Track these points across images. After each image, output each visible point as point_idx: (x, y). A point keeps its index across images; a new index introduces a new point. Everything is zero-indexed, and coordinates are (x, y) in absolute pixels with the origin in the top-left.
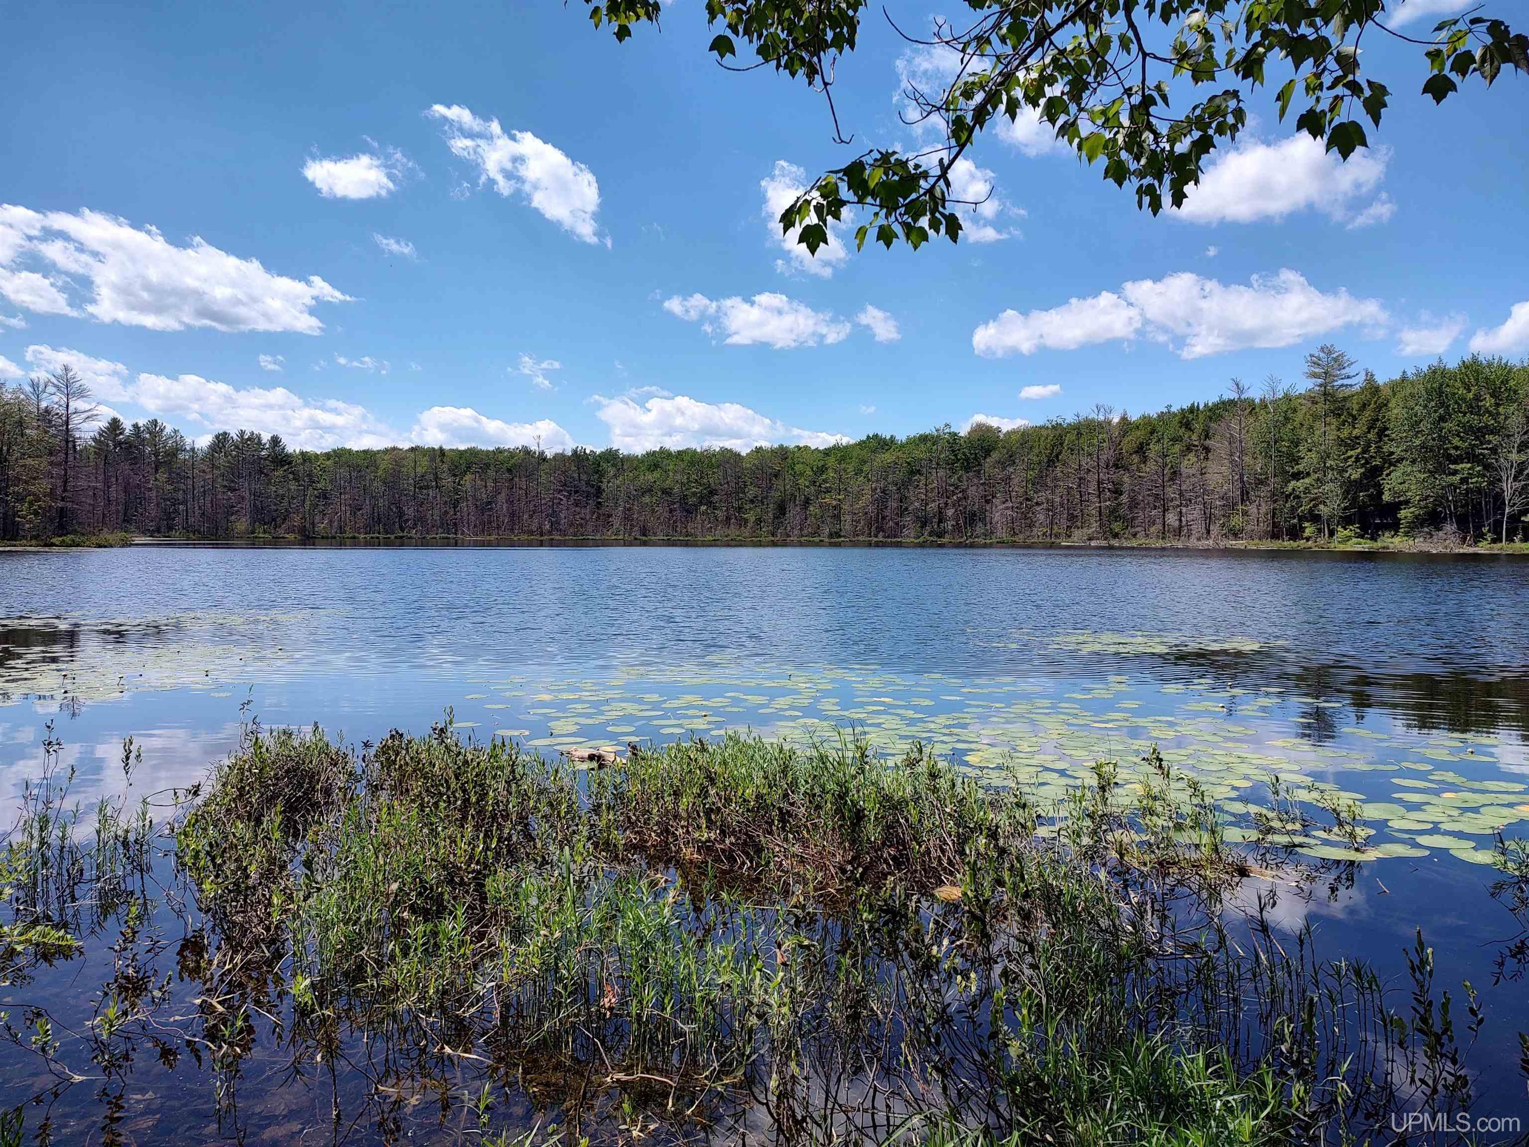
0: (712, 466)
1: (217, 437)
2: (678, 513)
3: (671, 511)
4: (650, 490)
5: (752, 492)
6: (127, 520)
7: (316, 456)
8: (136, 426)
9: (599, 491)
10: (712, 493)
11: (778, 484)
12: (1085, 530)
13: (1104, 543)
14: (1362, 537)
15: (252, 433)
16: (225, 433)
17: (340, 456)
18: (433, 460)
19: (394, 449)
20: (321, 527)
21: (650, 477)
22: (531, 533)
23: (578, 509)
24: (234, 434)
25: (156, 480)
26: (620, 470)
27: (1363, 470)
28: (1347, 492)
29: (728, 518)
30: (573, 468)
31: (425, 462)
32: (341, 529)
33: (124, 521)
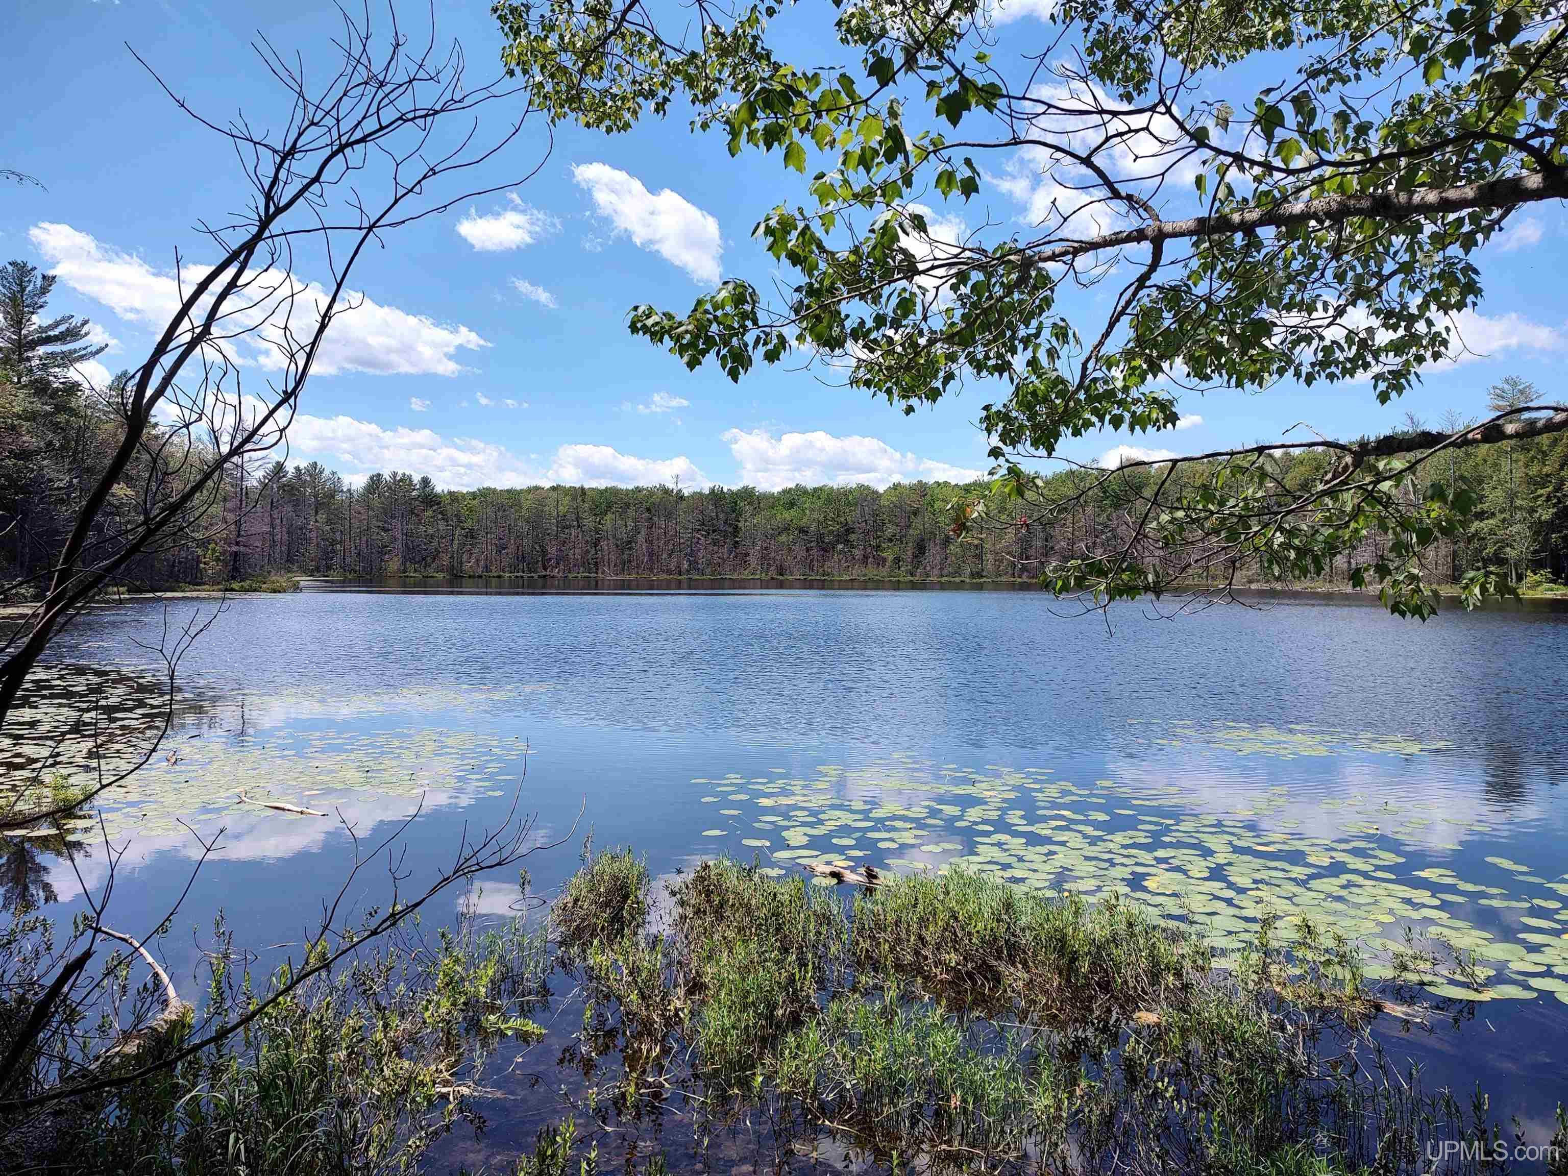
0: (849, 504)
1: (371, 478)
2: (814, 552)
3: (808, 550)
4: (787, 529)
5: (890, 530)
6: (290, 560)
7: (463, 495)
8: (297, 469)
9: (736, 529)
10: (849, 531)
11: (917, 522)
12: (1244, 572)
13: (1266, 587)
14: (1554, 582)
15: (404, 474)
16: (379, 475)
17: (485, 494)
18: (574, 498)
19: (537, 488)
20: (467, 566)
21: (787, 515)
22: (669, 572)
23: (716, 548)
24: (387, 476)
25: (316, 521)
26: (757, 510)
27: (1555, 510)
28: (1537, 533)
29: (866, 557)
30: (711, 507)
31: (566, 500)
32: (487, 569)
33: (287, 561)
